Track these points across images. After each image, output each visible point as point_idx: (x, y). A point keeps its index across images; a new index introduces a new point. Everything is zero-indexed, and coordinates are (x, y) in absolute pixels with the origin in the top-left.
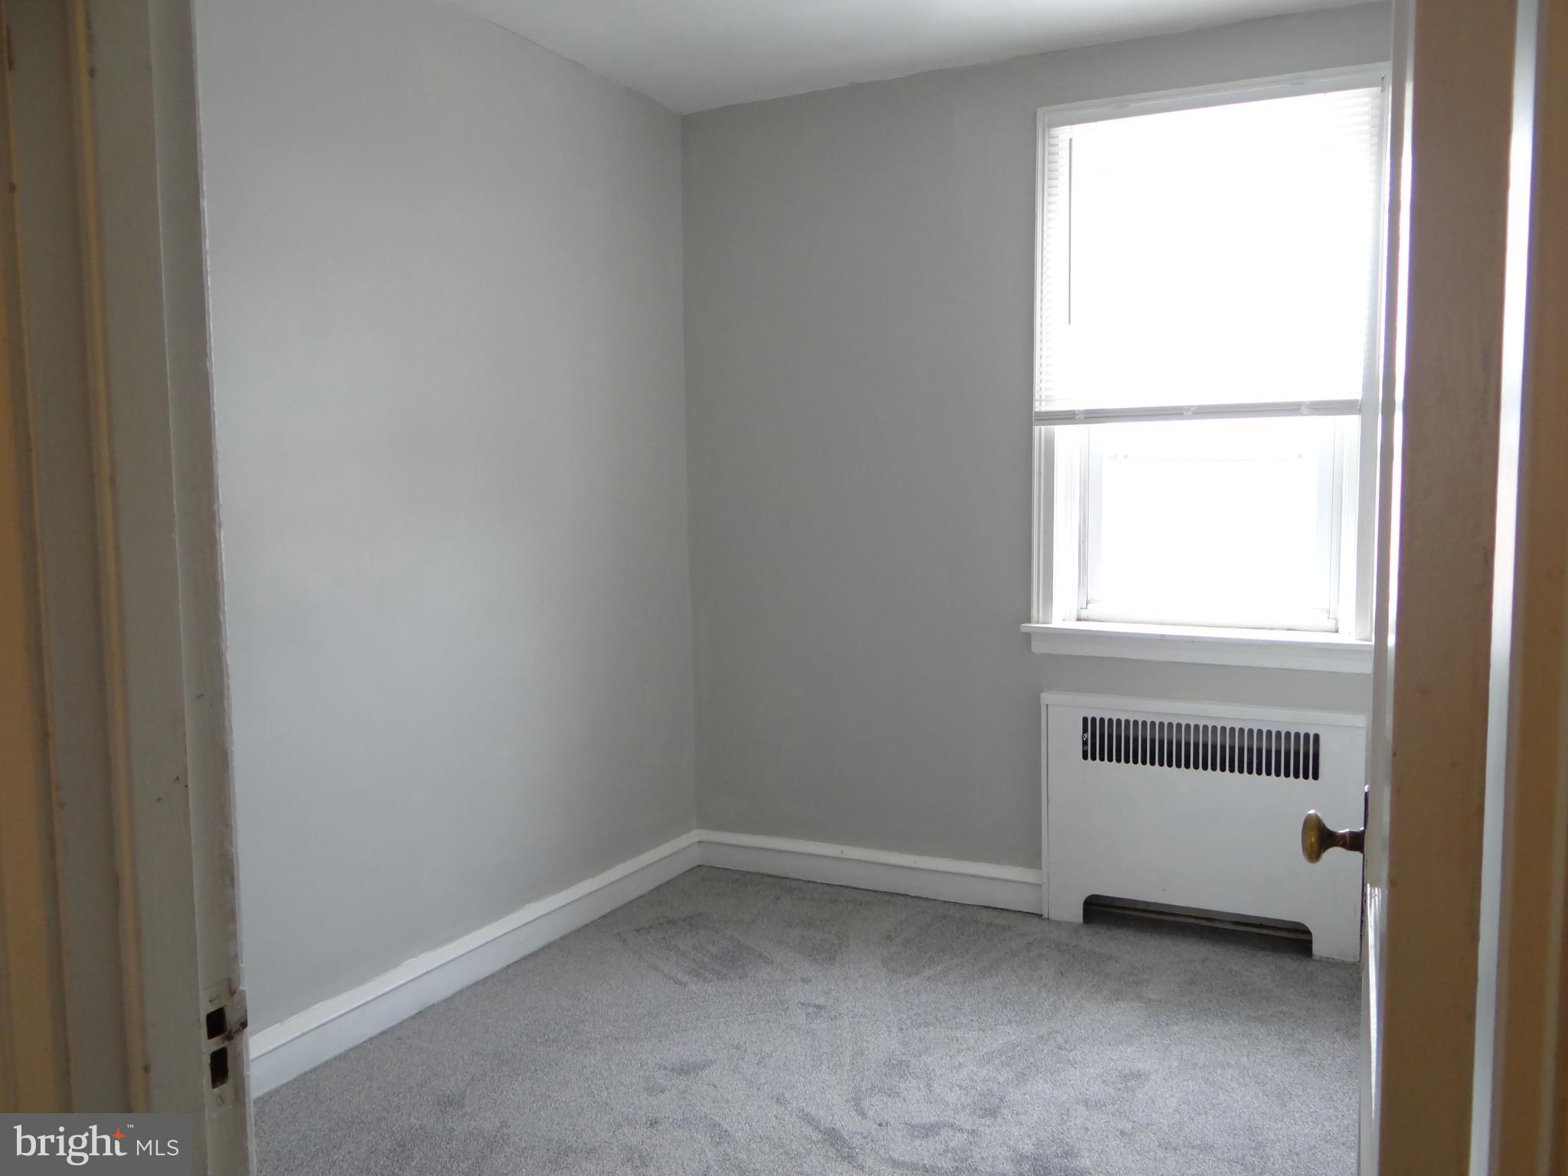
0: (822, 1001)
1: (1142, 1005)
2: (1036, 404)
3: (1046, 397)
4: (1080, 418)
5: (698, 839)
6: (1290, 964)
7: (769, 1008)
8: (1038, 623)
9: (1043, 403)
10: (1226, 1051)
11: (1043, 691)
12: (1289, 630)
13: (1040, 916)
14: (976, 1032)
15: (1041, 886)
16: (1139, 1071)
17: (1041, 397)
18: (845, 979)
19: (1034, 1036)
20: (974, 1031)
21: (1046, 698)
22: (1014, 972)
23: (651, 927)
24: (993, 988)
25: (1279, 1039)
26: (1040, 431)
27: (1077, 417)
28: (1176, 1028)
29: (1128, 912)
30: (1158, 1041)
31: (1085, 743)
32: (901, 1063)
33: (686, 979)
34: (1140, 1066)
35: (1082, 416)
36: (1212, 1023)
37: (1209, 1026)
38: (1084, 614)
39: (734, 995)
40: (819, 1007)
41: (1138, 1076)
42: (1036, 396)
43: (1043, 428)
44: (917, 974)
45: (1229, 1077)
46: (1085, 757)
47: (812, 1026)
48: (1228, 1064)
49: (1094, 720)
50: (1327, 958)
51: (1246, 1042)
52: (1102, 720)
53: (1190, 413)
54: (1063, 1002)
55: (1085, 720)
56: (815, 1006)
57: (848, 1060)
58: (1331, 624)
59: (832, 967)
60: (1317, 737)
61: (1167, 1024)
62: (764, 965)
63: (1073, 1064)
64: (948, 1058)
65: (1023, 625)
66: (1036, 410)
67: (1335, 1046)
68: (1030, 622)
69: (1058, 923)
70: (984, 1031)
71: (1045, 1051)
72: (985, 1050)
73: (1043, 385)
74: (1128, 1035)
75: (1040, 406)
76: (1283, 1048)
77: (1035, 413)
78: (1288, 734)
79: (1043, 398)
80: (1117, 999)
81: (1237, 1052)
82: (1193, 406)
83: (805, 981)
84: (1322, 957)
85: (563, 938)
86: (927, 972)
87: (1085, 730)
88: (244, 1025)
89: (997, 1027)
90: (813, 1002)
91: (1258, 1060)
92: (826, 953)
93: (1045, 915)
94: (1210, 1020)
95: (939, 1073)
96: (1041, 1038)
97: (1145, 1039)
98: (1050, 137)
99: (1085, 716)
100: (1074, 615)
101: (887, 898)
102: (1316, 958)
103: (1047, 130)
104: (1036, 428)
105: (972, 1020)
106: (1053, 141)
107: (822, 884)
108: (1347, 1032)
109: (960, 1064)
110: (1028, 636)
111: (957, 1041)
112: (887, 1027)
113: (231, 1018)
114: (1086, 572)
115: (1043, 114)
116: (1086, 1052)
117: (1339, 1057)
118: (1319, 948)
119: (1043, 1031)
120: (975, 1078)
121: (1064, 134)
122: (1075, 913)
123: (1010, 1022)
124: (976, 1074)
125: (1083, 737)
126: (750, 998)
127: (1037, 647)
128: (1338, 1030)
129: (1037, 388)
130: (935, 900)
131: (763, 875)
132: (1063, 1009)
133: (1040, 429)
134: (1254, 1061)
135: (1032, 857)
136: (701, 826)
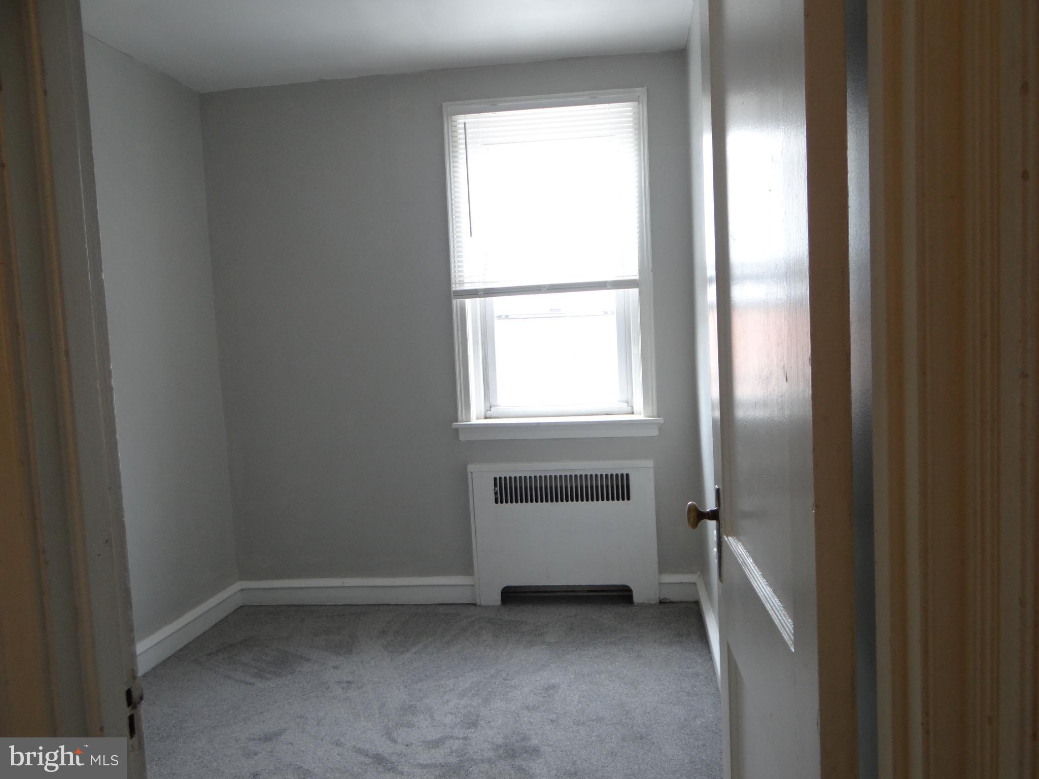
0: (350, 678)
1: (547, 646)
2: (453, 286)
3: (459, 281)
4: (481, 294)
5: (240, 588)
6: (622, 609)
7: (316, 689)
8: (462, 422)
9: (457, 285)
10: (598, 664)
11: (468, 464)
12: (607, 414)
13: (475, 605)
14: (453, 680)
15: (473, 585)
16: (553, 684)
17: (455, 281)
18: (362, 662)
19: (488, 676)
20: (451, 679)
21: (471, 468)
22: (467, 640)
23: (218, 651)
24: (457, 652)
25: (626, 652)
26: (456, 302)
27: (479, 293)
28: (568, 656)
29: (527, 594)
30: (560, 665)
31: (496, 493)
32: (410, 706)
33: (253, 680)
34: (553, 681)
35: (482, 293)
36: (587, 650)
37: (586, 652)
38: (489, 414)
39: (290, 685)
40: (348, 682)
41: (553, 687)
42: (453, 281)
43: (458, 300)
44: (408, 651)
45: (604, 678)
46: (496, 502)
47: (348, 695)
48: (601, 671)
49: (500, 478)
50: (642, 603)
51: (608, 657)
52: (505, 478)
53: (545, 289)
54: (501, 653)
55: (495, 479)
56: (347, 682)
57: (377, 711)
58: (629, 409)
59: (351, 656)
60: (627, 475)
61: (563, 655)
62: (305, 662)
63: (515, 687)
64: (439, 698)
65: (454, 423)
66: (454, 289)
67: (656, 651)
68: (457, 421)
69: (487, 607)
70: (457, 678)
71: (497, 683)
72: (461, 690)
73: (457, 274)
74: (543, 665)
75: (455, 287)
76: (629, 657)
77: (454, 291)
78: (612, 475)
79: (457, 282)
80: (532, 646)
81: (605, 663)
82: (547, 285)
83: (335, 668)
84: (639, 603)
85: (154, 669)
86: (414, 650)
87: (495, 486)
88: (141, 698)
89: (466, 674)
90: (345, 680)
91: (617, 666)
92: (345, 647)
93: (478, 604)
94: (586, 648)
95: (436, 708)
96: (492, 676)
97: (552, 665)
98: (452, 121)
99: (495, 477)
100: (483, 416)
101: (377, 608)
102: (635, 604)
103: (449, 117)
104: (454, 301)
105: (449, 673)
106: (454, 124)
107: (331, 605)
108: (660, 642)
109: (448, 700)
110: (457, 430)
111: (443, 687)
112: (397, 686)
113: (135, 695)
114: (488, 388)
115: (447, 107)
116: (521, 679)
117: (659, 656)
118: (637, 598)
119: (493, 672)
120: (459, 706)
121: (461, 120)
122: (496, 599)
123: (472, 670)
124: (458, 705)
125: (495, 490)
126: (302, 685)
127: (462, 437)
128: (655, 641)
129: (453, 276)
130: (408, 605)
131: (289, 606)
132: (502, 657)
133: (457, 301)
134: (615, 667)
135: (467, 568)
136: (241, 579)
